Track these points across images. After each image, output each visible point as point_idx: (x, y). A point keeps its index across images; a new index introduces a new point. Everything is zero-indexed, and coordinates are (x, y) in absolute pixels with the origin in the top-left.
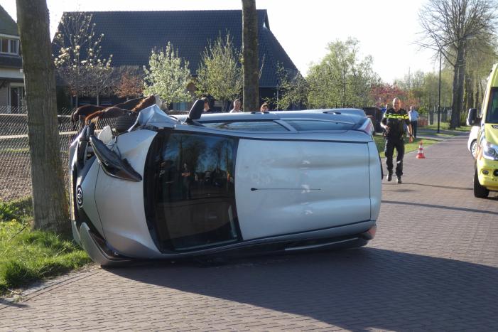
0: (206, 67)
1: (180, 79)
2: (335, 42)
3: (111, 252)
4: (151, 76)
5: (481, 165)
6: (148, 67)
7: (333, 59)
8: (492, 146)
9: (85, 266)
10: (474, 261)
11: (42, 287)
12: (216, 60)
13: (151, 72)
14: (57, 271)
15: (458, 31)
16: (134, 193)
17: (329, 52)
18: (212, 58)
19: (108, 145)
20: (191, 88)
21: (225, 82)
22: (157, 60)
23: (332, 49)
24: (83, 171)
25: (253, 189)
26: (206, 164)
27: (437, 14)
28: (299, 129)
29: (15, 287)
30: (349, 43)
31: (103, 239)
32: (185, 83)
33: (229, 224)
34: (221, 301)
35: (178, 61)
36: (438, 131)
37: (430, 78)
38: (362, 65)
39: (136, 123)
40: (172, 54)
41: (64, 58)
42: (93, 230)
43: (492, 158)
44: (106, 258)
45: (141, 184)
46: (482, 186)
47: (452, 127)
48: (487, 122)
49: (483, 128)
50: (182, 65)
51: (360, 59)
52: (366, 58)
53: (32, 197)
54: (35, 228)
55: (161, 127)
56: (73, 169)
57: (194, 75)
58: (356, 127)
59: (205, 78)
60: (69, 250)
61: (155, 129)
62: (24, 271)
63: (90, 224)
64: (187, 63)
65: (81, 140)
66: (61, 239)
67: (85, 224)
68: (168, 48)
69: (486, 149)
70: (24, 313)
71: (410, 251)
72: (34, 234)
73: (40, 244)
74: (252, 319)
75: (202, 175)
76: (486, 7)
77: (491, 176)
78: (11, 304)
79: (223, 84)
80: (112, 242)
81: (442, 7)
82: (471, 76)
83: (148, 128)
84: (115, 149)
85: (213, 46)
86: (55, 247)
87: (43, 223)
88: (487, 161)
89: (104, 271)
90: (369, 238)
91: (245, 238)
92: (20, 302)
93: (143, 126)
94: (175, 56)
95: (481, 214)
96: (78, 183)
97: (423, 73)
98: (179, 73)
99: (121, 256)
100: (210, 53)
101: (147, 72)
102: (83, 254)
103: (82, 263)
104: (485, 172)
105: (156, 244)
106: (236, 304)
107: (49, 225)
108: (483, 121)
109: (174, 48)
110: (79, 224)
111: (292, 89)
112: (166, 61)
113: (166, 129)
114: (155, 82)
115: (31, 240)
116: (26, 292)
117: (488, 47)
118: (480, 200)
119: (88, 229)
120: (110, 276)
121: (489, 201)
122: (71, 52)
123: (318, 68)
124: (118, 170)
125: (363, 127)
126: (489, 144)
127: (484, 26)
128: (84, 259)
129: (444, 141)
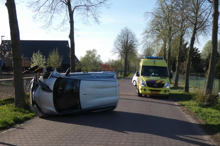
0: (50, 58)
1: (43, 61)
2: (89, 50)
3: (43, 113)
4: (33, 61)
5: (140, 87)
6: (32, 58)
7: (88, 55)
8: (143, 82)
9: (35, 118)
10: (144, 114)
11: (25, 123)
12: (53, 56)
13: (33, 59)
14: (27, 119)
15: (126, 48)
16: (50, 96)
17: (87, 54)
18: (52, 55)
19: (43, 82)
20: (46, 64)
21: (56, 62)
22: (35, 56)
23: (88, 53)
24: (35, 90)
25: (85, 94)
26: (68, 88)
27: (120, 43)
28: (97, 77)
29: (17, 124)
30: (93, 51)
31: (40, 109)
32: (44, 63)
33: (78, 104)
34: (80, 126)
35: (42, 56)
36: (121, 78)
37: (116, 62)
38: (97, 58)
39: (50, 76)
40: (40, 54)
41: (7, 55)
42: (38, 107)
43: (143, 86)
44: (41, 115)
45: (52, 93)
46: (140, 94)
47: (124, 76)
48: (141, 75)
49: (140, 77)
50: (43, 57)
51: (96, 56)
52: (98, 56)
53: (15, 98)
54: (16, 107)
55: (58, 77)
56: (31, 89)
57: (46, 60)
58: (112, 77)
59: (50, 61)
60: (28, 113)
61: (56, 77)
62: (18, 119)
63: (37, 105)
64: (45, 57)
65: (34, 81)
66: (25, 110)
67: (35, 105)
68: (38, 52)
69: (141, 83)
70: (24, 130)
71: (126, 111)
72: (16, 109)
73: (18, 112)
74: (91, 130)
75: (67, 91)
76: (133, 42)
77: (143, 91)
78: (18, 128)
79: (55, 63)
80: (43, 110)
81: (121, 41)
82: (129, 61)
83: (54, 77)
84: (45, 83)
85: (52, 51)
86: (24, 112)
87: (18, 105)
88: (142, 86)
89: (41, 119)
90: (115, 108)
91: (82, 108)
92: (21, 128)
93: (52, 76)
94: (41, 55)
95: (142, 101)
96: (33, 93)
97: (114, 60)
98: (42, 60)
99: (46, 114)
100: (51, 53)
101: (32, 59)
102: (33, 114)
103: (33, 116)
104: (141, 89)
105: (56, 110)
106: (85, 126)
107: (20, 106)
108: (140, 75)
109: (40, 52)
110: (33, 105)
111: (78, 65)
112: (38, 56)
113: (59, 77)
114: (34, 62)
115: (15, 111)
116: (21, 125)
117: (134, 53)
118: (140, 98)
119: (36, 106)
120: (44, 120)
121: (143, 98)
122: (10, 53)
123: (83, 58)
124: (46, 89)
125: (114, 77)
126: (142, 82)
127: (133, 47)
128: (33, 115)
129: (123, 81)
